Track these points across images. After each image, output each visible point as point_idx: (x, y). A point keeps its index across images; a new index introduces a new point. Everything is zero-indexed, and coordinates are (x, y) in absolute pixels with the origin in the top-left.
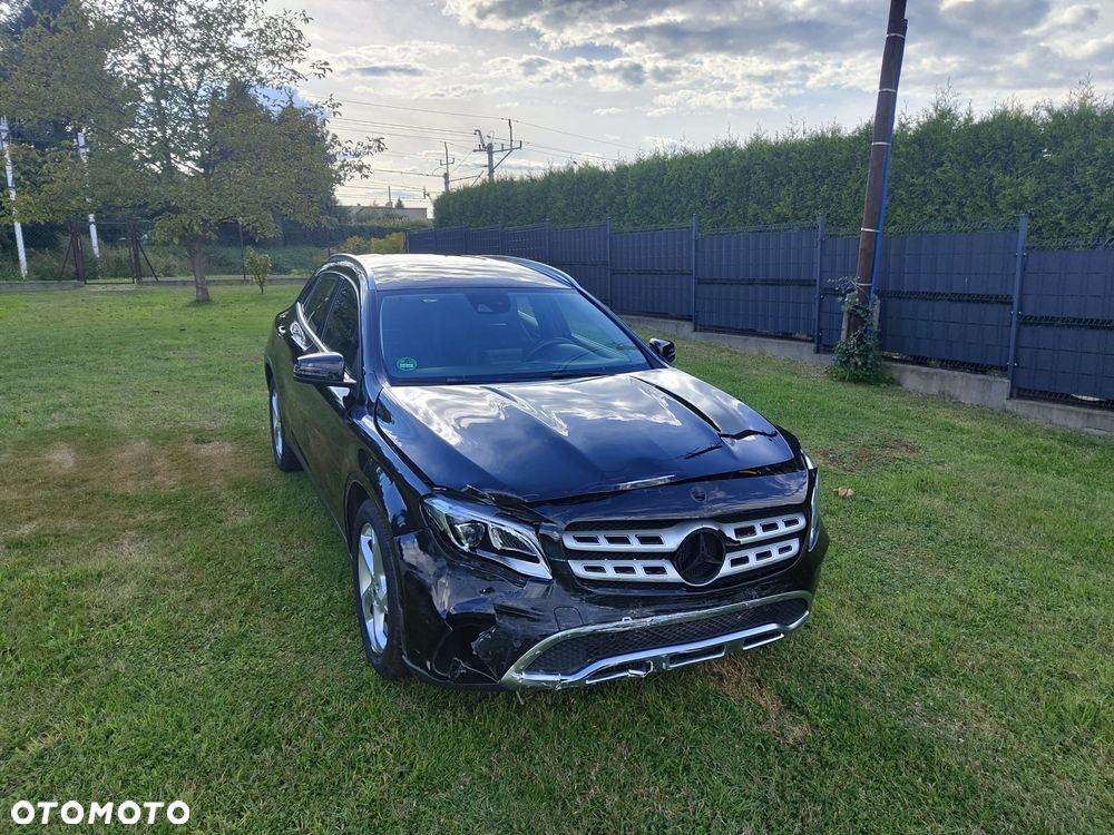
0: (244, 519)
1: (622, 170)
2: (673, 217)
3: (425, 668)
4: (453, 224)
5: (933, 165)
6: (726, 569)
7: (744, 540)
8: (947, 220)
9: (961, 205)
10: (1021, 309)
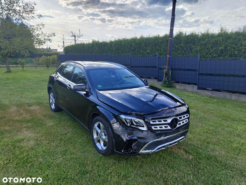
0: (51, 124)
1: (111, 42)
2: (124, 53)
3: (122, 152)
4: (69, 53)
5: (179, 43)
6: (178, 126)
7: (181, 120)
8: (182, 54)
9: (185, 51)
10: (199, 72)
